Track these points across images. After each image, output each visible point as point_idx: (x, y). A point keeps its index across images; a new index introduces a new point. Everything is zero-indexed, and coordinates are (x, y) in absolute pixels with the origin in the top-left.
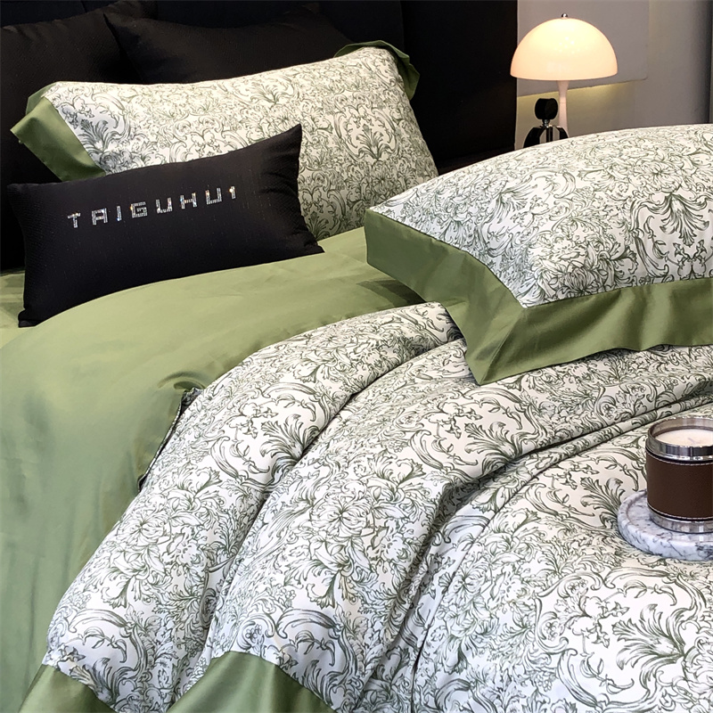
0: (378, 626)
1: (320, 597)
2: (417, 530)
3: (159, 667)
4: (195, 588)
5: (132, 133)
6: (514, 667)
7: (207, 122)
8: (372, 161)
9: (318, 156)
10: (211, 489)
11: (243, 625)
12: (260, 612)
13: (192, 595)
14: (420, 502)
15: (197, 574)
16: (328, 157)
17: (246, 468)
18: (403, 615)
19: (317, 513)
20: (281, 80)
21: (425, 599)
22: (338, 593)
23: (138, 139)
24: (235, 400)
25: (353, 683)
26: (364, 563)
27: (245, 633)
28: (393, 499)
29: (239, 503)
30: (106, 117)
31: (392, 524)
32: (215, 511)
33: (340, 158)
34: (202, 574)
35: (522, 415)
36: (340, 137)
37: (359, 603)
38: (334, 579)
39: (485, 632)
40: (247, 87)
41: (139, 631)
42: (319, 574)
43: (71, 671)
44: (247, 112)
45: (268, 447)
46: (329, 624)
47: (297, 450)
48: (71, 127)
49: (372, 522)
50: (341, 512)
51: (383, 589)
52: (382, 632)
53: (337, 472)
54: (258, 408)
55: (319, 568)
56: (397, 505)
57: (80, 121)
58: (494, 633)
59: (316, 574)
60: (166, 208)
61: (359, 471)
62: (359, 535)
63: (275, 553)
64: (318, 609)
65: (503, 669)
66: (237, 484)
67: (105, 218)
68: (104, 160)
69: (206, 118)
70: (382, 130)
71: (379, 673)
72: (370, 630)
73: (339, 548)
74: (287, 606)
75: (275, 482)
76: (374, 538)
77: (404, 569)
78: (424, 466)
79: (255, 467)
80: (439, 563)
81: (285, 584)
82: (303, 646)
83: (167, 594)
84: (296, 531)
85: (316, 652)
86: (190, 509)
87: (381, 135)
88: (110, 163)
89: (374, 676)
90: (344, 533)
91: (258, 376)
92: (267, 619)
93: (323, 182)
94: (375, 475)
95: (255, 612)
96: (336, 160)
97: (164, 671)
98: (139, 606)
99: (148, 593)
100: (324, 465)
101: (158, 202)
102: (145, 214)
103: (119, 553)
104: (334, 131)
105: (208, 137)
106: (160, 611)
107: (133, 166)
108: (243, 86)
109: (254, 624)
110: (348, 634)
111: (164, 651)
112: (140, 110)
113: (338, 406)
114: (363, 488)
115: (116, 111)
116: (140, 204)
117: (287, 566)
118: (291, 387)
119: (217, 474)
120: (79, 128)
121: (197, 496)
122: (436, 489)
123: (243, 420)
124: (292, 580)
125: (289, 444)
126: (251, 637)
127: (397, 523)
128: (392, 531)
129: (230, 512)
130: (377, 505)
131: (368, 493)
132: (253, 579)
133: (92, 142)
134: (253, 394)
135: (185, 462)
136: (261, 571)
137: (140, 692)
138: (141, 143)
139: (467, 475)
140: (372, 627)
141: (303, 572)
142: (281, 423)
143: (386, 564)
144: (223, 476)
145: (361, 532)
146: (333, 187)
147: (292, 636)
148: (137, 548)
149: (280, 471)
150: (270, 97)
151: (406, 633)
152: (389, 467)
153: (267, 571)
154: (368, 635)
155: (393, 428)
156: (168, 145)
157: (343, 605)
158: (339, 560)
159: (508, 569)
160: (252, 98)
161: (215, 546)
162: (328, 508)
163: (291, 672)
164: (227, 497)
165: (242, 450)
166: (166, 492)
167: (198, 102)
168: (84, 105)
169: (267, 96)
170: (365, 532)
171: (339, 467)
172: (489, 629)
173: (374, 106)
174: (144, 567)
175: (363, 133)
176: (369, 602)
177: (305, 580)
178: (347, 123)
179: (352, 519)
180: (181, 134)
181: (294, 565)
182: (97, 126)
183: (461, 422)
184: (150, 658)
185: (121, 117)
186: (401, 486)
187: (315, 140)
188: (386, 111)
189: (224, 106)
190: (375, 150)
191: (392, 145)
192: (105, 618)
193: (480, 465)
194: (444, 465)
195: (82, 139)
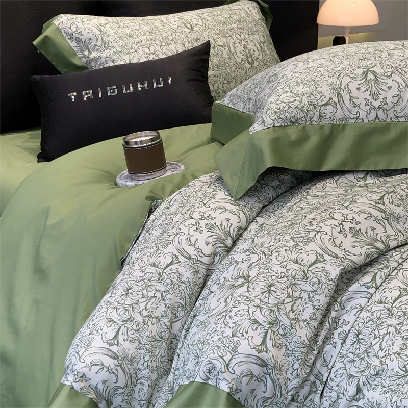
0: (296, 366)
1: (257, 346)
2: (322, 299)
3: (139, 386)
4: (164, 333)
5: (106, 46)
6: (401, 400)
7: (152, 40)
8: (248, 66)
9: (217, 62)
10: (174, 267)
11: (203, 364)
12: (216, 355)
13: (162, 338)
14: (324, 281)
15: (165, 324)
16: (223, 63)
17: (196, 253)
18: (313, 359)
19: (252, 287)
20: (194, 16)
21: (328, 348)
22: (269, 343)
23: (110, 49)
24: (186, 209)
25: (278, 405)
26: (287, 322)
27: (205, 369)
28: (305, 278)
29: (191, 277)
30: (91, 35)
31: (305, 295)
32: (177, 282)
33: (230, 64)
34: (168, 324)
35: (386, 221)
36: (230, 51)
37: (283, 350)
38: (266, 333)
39: (377, 374)
40: (174, 20)
41: (127, 362)
42: (256, 329)
43: (81, 388)
44: (175, 35)
45: (210, 240)
46: (263, 364)
47: (229, 242)
48: (69, 41)
49: (291, 294)
50: (270, 286)
51: (300, 340)
52: (299, 370)
53: (264, 259)
54: (202, 214)
55: (256, 325)
56: (308, 282)
57: (75, 38)
58: (384, 375)
59: (254, 329)
60: (130, 89)
61: (280, 258)
62: (283, 303)
63: (224, 314)
64: (256, 353)
65: (393, 401)
66: (190, 264)
67: (91, 96)
68: (89, 61)
69: (151, 37)
70: (255, 48)
71: (296, 398)
72: (291, 369)
73: (269, 312)
74: (235, 351)
75: (215, 263)
76: (293, 305)
77: (314, 327)
78: (325, 255)
79: (202, 253)
80: (336, 323)
81: (233, 336)
82: (245, 380)
83: (145, 337)
84: (238, 299)
85: (254, 383)
86: (160, 280)
87: (254, 51)
88: (93, 64)
89: (293, 400)
90: (272, 301)
91: (200, 194)
92: (221, 360)
93: (220, 78)
94: (291, 261)
95: (212, 355)
96: (228, 65)
97: (142, 389)
98: (127, 345)
99: (133, 336)
100: (253, 253)
101: (124, 86)
102: (116, 93)
103: (113, 309)
104: (227, 47)
105: (152, 49)
106: (141, 349)
107: (107, 66)
108: (173, 19)
109: (212, 363)
110: (276, 372)
111: (143, 376)
112: (111, 32)
113: (254, 213)
114: (283, 270)
115: (97, 32)
116: (113, 87)
117: (233, 323)
118: (223, 201)
119: (177, 257)
120: (74, 43)
121: (165, 271)
122: (335, 272)
123: (193, 222)
124: (238, 333)
125: (224, 237)
126: (209, 372)
127: (309, 295)
128: (305, 301)
129: (186, 283)
130: (294, 282)
131: (287, 274)
132: (209, 331)
133: (82, 51)
134: (198, 205)
135: (155, 248)
136: (214, 326)
137: (126, 402)
138: (112, 52)
139: (355, 263)
140: (292, 367)
141: (245, 328)
142: (218, 224)
143: (302, 323)
144: (181, 259)
145: (284, 300)
146: (226, 81)
147: (238, 373)
148: (125, 306)
149: (218, 255)
150: (189, 26)
151: (315, 371)
152: (301, 256)
153: (219, 326)
154: (289, 372)
155: (300, 229)
156: (128, 53)
157: (273, 351)
158: (270, 320)
159: (392, 330)
160: (178, 27)
161: (176, 305)
162: (260, 283)
163: (236, 397)
164: (184, 273)
165: (193, 241)
166: (144, 268)
167: (146, 28)
168: (77, 28)
169: (187, 25)
170: (287, 300)
171: (265, 256)
172: (381, 372)
173: (250, 33)
174: (130, 318)
175: (243, 49)
176: (290, 349)
177: (247, 333)
178: (234, 43)
179: (278, 291)
180: (137, 47)
181: (239, 323)
182: (85, 41)
183: (347, 226)
184: (134, 380)
185: (100, 36)
186: (310, 269)
187: (215, 52)
188: (257, 36)
189: (162, 31)
190: (250, 60)
191: (260, 57)
192: (104, 353)
193: (363, 257)
194: (339, 256)
195: (76, 49)
